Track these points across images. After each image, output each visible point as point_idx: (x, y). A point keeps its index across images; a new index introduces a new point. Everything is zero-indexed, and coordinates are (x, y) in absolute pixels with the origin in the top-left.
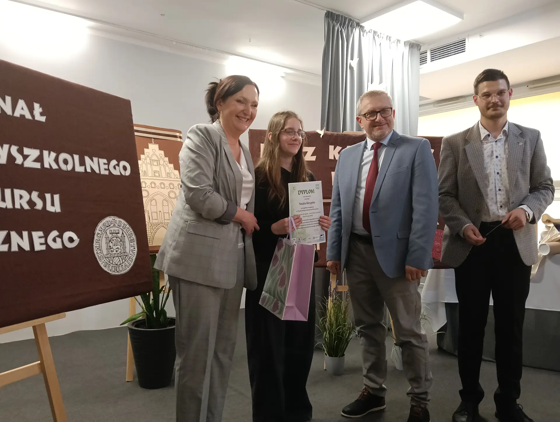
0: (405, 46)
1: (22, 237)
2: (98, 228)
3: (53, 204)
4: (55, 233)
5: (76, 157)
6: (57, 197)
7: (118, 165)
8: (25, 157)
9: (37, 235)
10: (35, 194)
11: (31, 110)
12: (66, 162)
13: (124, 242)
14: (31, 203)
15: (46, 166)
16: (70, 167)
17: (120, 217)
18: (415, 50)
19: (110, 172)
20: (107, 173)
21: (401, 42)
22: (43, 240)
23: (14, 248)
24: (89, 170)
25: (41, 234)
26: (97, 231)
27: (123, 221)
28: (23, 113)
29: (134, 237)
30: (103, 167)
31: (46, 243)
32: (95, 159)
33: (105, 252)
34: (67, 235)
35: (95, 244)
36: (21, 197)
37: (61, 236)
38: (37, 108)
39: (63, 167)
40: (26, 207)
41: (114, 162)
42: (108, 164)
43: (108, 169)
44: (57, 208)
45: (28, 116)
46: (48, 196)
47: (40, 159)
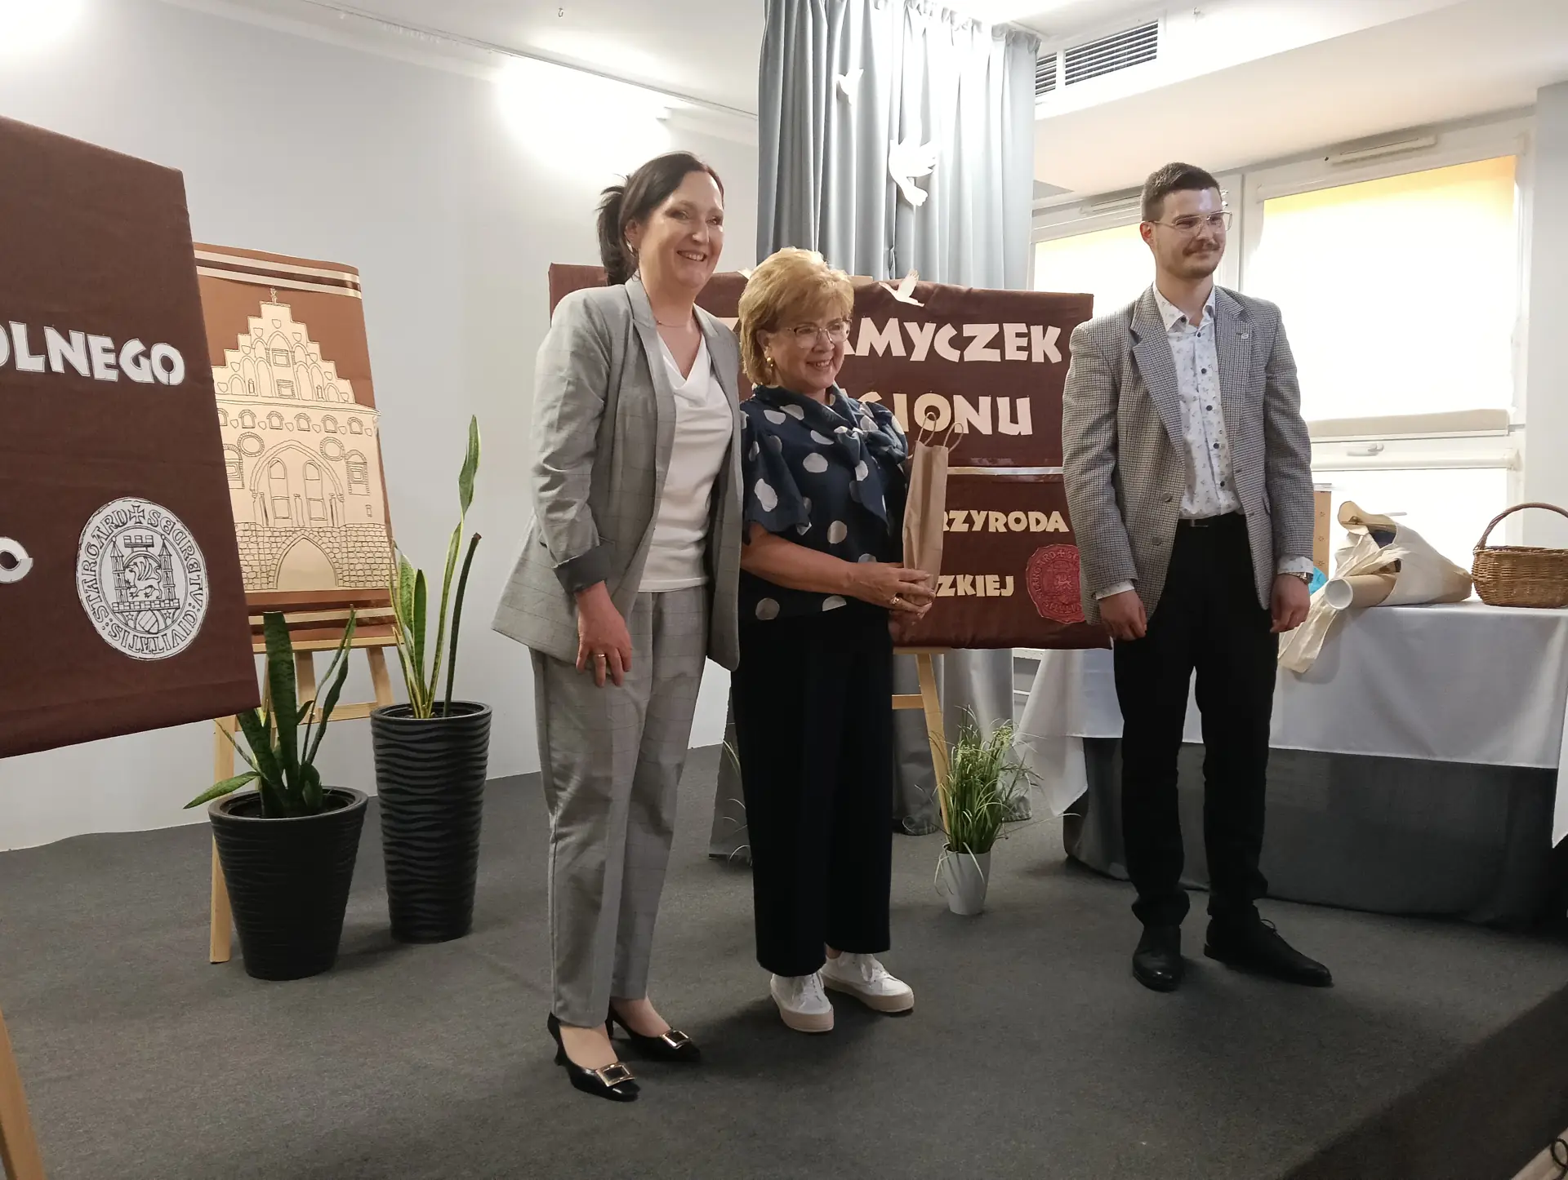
0: (993, 39)
2: (90, 530)
5: (19, 330)
7: (147, 354)
13: (169, 570)
18: (1023, 52)
20: (113, 375)
21: (983, 27)
24: (57, 367)
26: (87, 537)
27: (165, 513)
29: (198, 556)
33: (112, 596)
35: (81, 575)
41: (134, 347)
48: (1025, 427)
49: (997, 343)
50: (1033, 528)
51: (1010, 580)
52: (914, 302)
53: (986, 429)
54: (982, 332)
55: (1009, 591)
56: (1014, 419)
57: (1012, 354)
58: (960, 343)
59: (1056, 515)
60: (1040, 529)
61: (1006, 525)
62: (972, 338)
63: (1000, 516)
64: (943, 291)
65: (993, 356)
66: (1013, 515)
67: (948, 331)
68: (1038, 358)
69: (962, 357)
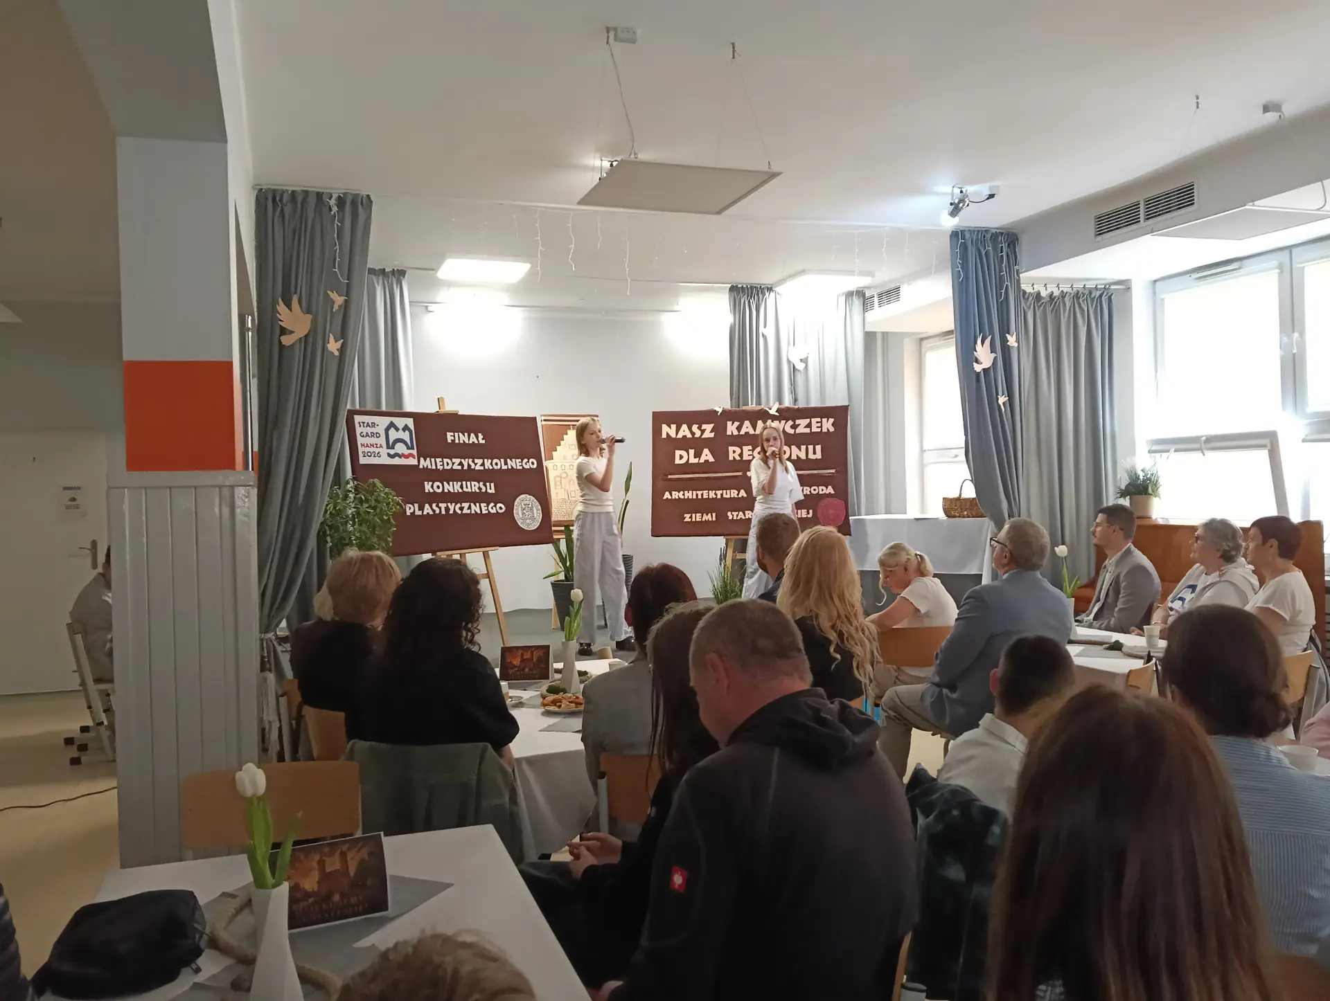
0: (838, 298)
1: (476, 506)
2: (516, 502)
3: (490, 489)
4: (492, 504)
5: (502, 460)
6: (492, 485)
7: (528, 462)
8: (476, 464)
9: (483, 505)
10: (481, 483)
11: (477, 438)
12: (496, 464)
13: (533, 510)
14: (480, 488)
15: (486, 468)
16: (499, 467)
17: (529, 495)
18: (854, 298)
19: (523, 467)
20: (521, 468)
21: (832, 293)
22: (486, 508)
23: (473, 512)
24: (510, 467)
25: (485, 504)
26: (516, 504)
27: (532, 497)
28: (473, 440)
29: (540, 507)
30: (518, 464)
31: (488, 510)
32: (513, 460)
33: (521, 516)
34: (499, 505)
35: (515, 511)
36: (475, 486)
37: (495, 506)
38: (480, 436)
39: (495, 467)
40: (478, 491)
41: (525, 460)
42: (522, 462)
43: (522, 465)
44: (493, 491)
45: (476, 442)
46: (488, 484)
47: (483, 465)
48: (819, 456)
49: (809, 426)
50: (821, 493)
51: (811, 511)
52: (777, 414)
53: (803, 456)
54: (805, 422)
55: (810, 515)
56: (815, 453)
57: (815, 429)
58: (794, 427)
59: (830, 487)
60: (823, 492)
61: (810, 492)
62: (799, 425)
63: (808, 488)
64: (788, 409)
65: (808, 430)
66: (813, 488)
67: (790, 423)
68: (825, 430)
69: (795, 432)
